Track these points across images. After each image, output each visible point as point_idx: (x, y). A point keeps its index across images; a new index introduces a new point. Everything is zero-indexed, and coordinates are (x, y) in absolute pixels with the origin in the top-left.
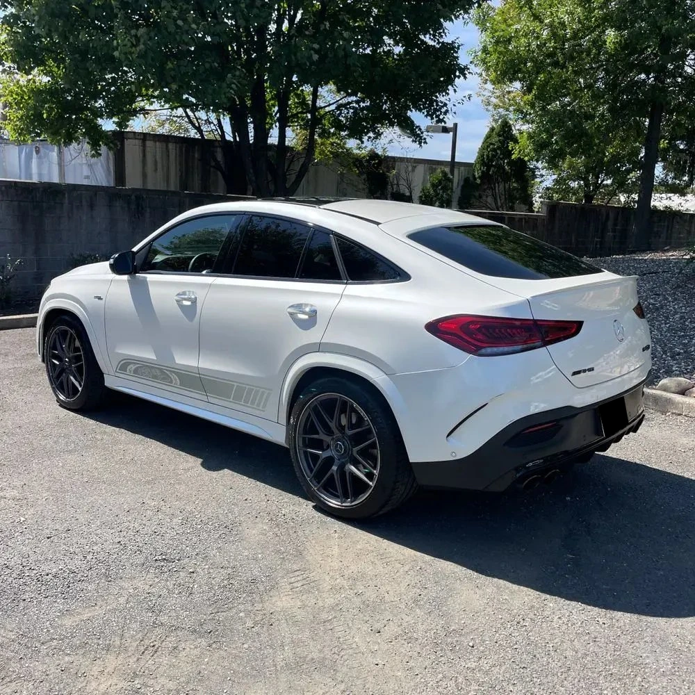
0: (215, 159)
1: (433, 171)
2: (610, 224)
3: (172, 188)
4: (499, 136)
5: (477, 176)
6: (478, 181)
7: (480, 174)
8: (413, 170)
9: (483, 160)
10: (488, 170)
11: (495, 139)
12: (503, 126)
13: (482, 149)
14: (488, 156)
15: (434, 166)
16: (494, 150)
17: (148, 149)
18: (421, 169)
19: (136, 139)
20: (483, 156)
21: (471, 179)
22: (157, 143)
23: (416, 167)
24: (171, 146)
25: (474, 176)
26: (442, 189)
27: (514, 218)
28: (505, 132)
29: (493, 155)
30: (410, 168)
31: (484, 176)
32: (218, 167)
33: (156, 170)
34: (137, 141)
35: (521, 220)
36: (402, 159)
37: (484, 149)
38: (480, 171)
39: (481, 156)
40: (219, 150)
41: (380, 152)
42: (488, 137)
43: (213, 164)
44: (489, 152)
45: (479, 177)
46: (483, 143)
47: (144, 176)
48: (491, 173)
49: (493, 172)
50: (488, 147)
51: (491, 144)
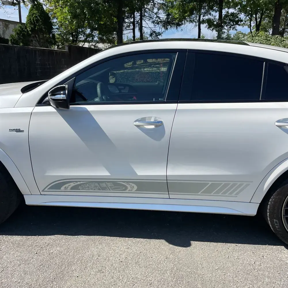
6: (30, 33)
7: (30, 29)
9: (31, 21)
10: (35, 27)
11: (36, 12)
14: (33, 19)
15: (7, 23)
16: (36, 17)
20: (30, 19)
25: (27, 30)
29: (36, 19)
31: (33, 30)
37: (30, 16)
38: (30, 27)
39: (28, 20)
44: (33, 18)
45: (30, 31)
46: (29, 13)
48: (36, 29)
49: (38, 28)
50: (32, 15)
51: (34, 14)
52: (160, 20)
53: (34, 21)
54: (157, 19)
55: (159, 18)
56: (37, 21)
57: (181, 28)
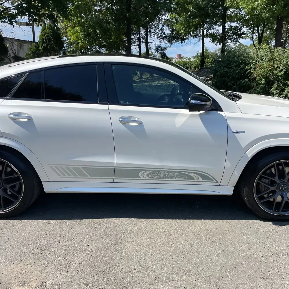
4: (50, 29)
6: (43, 51)
7: (43, 47)
9: (43, 41)
10: (47, 45)
14: (46, 39)
16: (48, 36)
20: (43, 39)
29: (48, 39)
31: (45, 49)
37: (42, 35)
38: (42, 46)
44: (46, 37)
45: (43, 49)
48: (48, 47)
49: (50, 47)
50: (45, 35)
51: (46, 33)
52: (165, 36)
53: (46, 40)
54: (162, 35)
55: (164, 33)
56: (49, 40)
57: (185, 43)
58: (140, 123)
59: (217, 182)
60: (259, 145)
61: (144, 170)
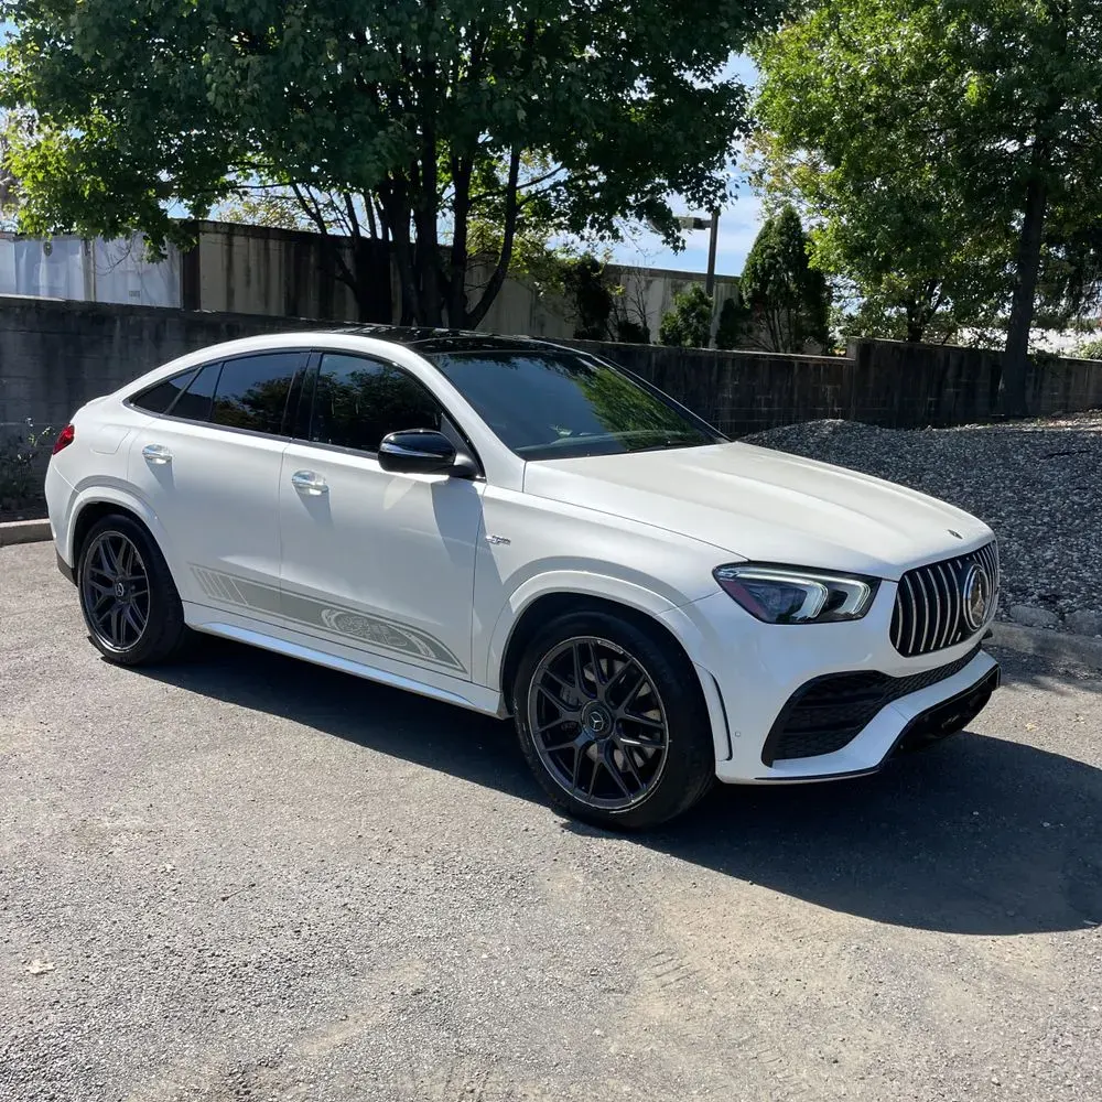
0: (342, 266)
1: (677, 289)
2: (951, 373)
3: (274, 313)
4: (782, 234)
5: (745, 297)
6: (748, 306)
7: (750, 294)
8: (647, 288)
9: (755, 272)
10: (764, 287)
11: (774, 240)
12: (787, 220)
13: (754, 254)
14: (762, 265)
15: (679, 282)
16: (773, 256)
17: (235, 249)
18: (659, 285)
19: (217, 232)
20: (754, 265)
21: (736, 302)
22: (251, 240)
23: (651, 282)
24: (273, 244)
25: (741, 297)
26: (696, 317)
27: (807, 364)
28: (789, 228)
29: (770, 264)
30: (643, 284)
31: (757, 298)
32: (346, 278)
33: (248, 283)
34: (219, 236)
35: (817, 367)
36: (630, 270)
37: (756, 254)
38: (749, 290)
39: (752, 266)
40: (348, 252)
41: (599, 258)
42: (763, 236)
43: (339, 274)
44: (764, 259)
45: (749, 299)
46: (755, 246)
47: (230, 293)
48: (767, 293)
49: (771, 291)
50: (763, 251)
51: (768, 247)
53: (763, 269)
58: (325, 491)
59: (464, 671)
60: (534, 582)
61: (327, 608)
